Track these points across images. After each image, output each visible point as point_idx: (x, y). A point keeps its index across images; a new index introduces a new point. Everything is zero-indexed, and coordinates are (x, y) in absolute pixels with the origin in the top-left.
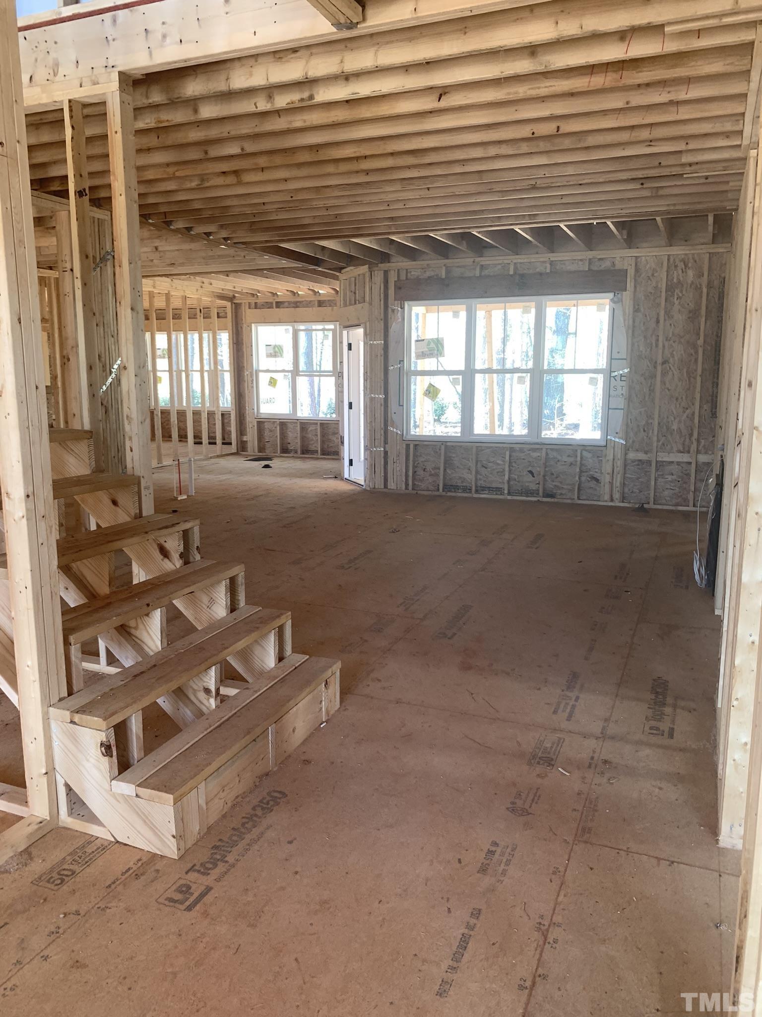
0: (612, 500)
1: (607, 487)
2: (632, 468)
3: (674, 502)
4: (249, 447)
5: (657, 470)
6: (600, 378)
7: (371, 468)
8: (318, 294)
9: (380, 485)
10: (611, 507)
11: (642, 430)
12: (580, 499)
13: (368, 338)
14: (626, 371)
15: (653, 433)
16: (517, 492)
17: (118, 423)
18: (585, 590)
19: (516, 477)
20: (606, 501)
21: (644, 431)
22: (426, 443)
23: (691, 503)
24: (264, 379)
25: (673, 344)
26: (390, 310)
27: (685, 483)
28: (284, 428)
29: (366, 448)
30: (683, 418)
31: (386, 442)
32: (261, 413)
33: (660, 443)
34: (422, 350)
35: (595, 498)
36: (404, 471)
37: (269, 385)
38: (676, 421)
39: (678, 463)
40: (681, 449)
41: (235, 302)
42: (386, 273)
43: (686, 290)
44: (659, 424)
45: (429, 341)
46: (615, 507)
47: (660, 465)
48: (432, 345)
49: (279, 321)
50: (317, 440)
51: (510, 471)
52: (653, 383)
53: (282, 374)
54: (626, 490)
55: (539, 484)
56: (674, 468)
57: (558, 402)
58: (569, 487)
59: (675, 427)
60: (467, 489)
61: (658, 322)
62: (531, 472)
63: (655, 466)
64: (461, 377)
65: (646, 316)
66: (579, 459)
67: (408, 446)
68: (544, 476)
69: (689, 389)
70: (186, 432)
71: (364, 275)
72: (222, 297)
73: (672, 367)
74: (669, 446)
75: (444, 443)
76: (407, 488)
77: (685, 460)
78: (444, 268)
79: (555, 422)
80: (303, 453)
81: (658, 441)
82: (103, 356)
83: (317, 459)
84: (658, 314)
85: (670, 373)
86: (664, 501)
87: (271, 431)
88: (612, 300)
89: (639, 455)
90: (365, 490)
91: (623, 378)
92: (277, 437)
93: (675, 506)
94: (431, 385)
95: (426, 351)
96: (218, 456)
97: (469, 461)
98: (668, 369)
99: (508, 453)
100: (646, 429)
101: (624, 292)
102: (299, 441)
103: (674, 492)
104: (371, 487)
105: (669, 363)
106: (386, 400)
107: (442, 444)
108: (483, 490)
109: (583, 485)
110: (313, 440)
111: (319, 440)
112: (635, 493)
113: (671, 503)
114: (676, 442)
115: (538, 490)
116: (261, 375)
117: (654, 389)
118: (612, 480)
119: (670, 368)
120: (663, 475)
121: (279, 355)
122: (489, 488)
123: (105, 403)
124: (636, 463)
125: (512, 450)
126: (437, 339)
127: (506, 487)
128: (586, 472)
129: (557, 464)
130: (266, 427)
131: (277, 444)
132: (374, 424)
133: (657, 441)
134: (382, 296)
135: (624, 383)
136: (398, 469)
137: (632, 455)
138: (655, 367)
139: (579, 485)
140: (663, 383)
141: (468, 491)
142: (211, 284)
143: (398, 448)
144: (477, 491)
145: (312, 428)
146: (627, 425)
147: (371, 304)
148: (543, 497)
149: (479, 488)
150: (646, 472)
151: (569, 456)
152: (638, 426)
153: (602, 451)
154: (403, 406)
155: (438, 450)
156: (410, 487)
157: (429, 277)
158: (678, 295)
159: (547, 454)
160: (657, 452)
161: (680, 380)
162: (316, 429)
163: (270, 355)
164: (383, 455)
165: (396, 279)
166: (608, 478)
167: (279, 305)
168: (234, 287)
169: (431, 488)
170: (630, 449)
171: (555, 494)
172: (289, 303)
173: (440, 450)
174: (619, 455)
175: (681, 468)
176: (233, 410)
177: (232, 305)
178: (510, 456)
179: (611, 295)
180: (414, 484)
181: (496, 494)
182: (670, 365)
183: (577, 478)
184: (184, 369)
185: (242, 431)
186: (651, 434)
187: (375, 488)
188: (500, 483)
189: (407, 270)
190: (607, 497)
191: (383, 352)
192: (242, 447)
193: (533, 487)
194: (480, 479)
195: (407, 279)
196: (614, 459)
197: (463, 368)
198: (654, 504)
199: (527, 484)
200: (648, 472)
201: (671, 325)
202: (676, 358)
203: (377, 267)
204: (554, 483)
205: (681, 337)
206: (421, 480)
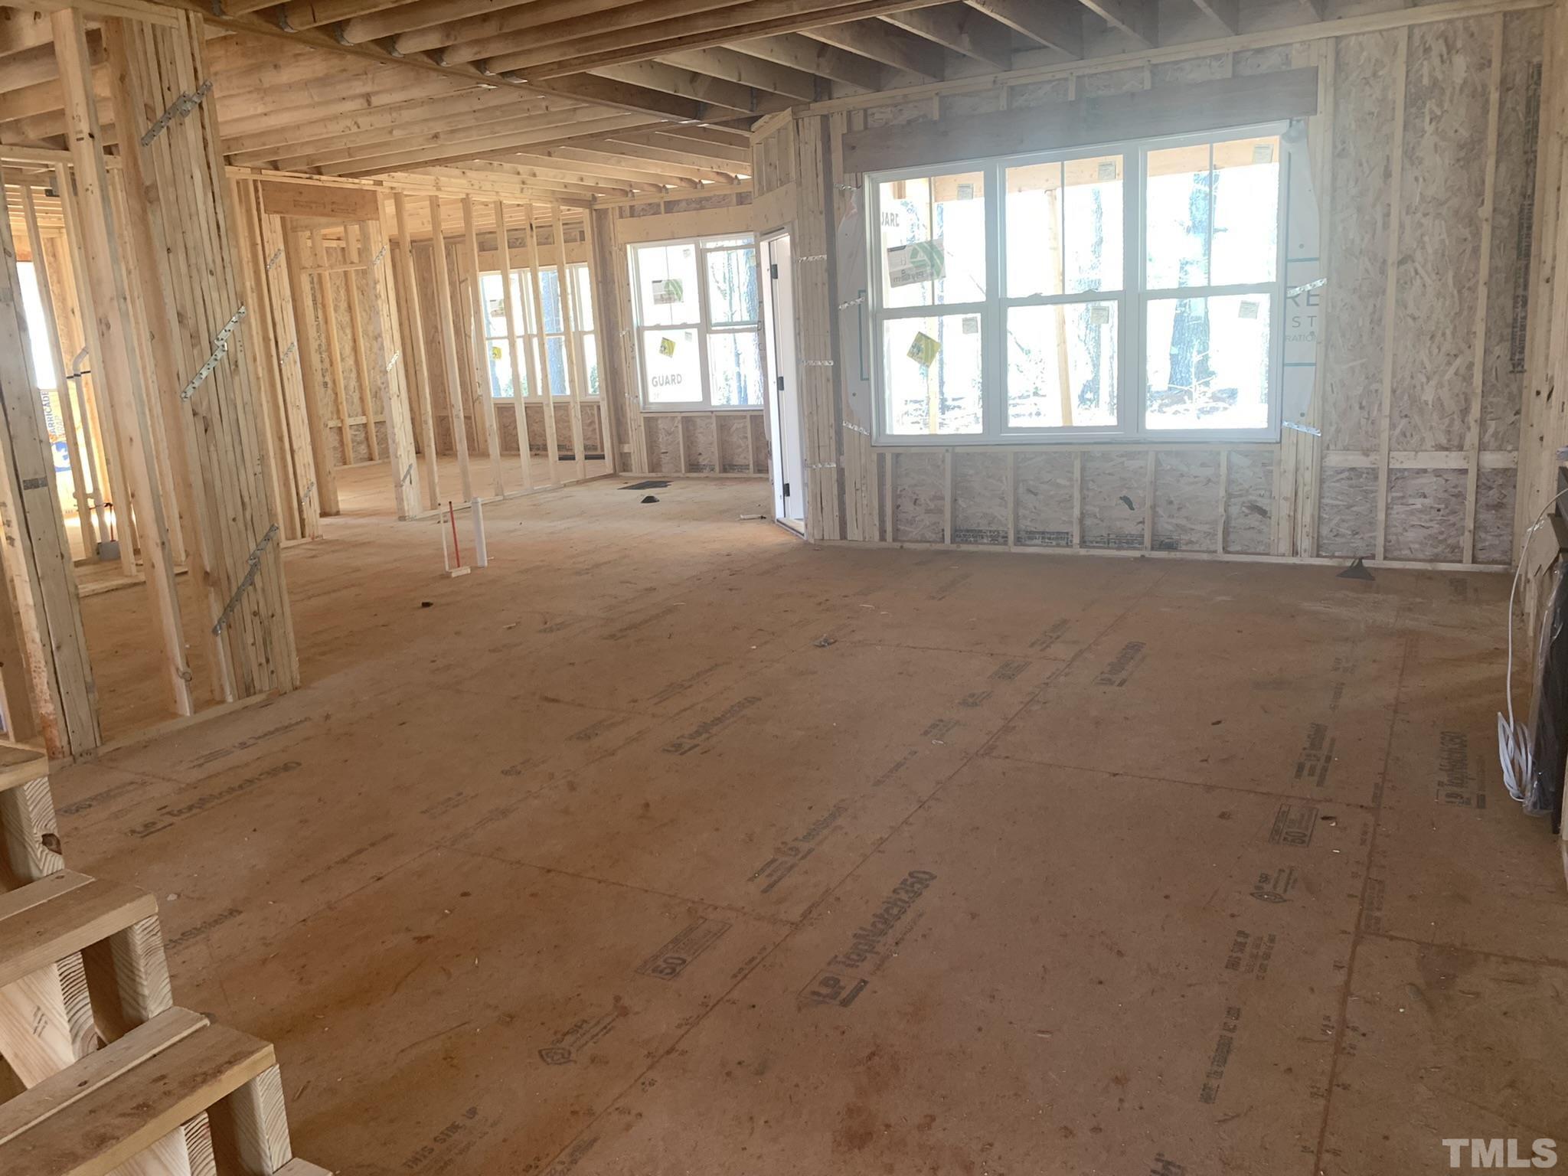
0: (1295, 553)
1: (1285, 526)
2: (1338, 485)
3: (1429, 552)
4: (633, 462)
5: (1390, 488)
6: (1263, 301)
7: (816, 503)
8: (736, 182)
9: (832, 533)
10: (1294, 567)
11: (1356, 407)
12: (1229, 553)
13: (798, 253)
14: (1319, 283)
15: (1380, 410)
16: (1098, 539)
17: (238, 451)
18: (1223, 816)
19: (1097, 510)
20: (1284, 555)
21: (1361, 407)
22: (913, 450)
23: (1467, 555)
24: (652, 341)
25: (1424, 221)
26: (835, 192)
27: (1454, 512)
28: (691, 428)
29: (805, 465)
30: (1447, 377)
31: (840, 451)
32: (652, 404)
33: (1398, 431)
34: (902, 268)
35: (1261, 549)
36: (876, 504)
37: (662, 352)
38: (1433, 383)
39: (1438, 473)
40: (1444, 442)
41: (596, 207)
42: (825, 119)
43: (1451, 101)
44: (1394, 391)
45: (915, 249)
46: (1302, 566)
47: (1396, 477)
48: (922, 256)
49: (671, 237)
50: (747, 446)
51: (1083, 498)
52: (1378, 306)
53: (682, 332)
54: (1325, 531)
55: (1143, 522)
56: (1428, 483)
57: (1199, 352)
58: (1206, 528)
59: (1428, 395)
60: (998, 537)
61: (1387, 175)
62: (1127, 500)
63: (1385, 480)
64: (978, 316)
65: (1361, 165)
66: (1223, 470)
67: (881, 457)
68: (1153, 507)
69: (1458, 314)
70: (545, 440)
71: (785, 128)
72: (572, 201)
73: (1420, 270)
74: (1416, 438)
75: (950, 449)
76: (883, 538)
77: (1454, 466)
78: (936, 100)
79: (1193, 390)
80: (724, 470)
81: (1393, 426)
82: (190, 313)
83: (748, 480)
84: (1388, 157)
85: (1418, 282)
86: (1406, 552)
87: (670, 434)
88: (1286, 137)
89: (1351, 458)
90: (806, 543)
91: (1313, 300)
92: (678, 443)
93: (1431, 561)
94: (921, 336)
95: (910, 269)
96: (578, 483)
97: (1002, 482)
98: (1413, 274)
99: (1077, 465)
100: (1364, 403)
101: (1311, 118)
102: (715, 449)
103: (1429, 532)
104: (817, 537)
105: (1413, 261)
106: (837, 369)
107: (947, 451)
108: (1030, 538)
109: (1233, 524)
110: (740, 446)
111: (750, 447)
112: (1343, 536)
113: (1421, 556)
114: (1431, 428)
115: (1142, 536)
116: (647, 335)
117: (1380, 320)
118: (1295, 511)
119: (1417, 273)
120: (1403, 497)
121: (676, 297)
122: (1043, 533)
123: (202, 410)
124: (1346, 474)
125: (1086, 457)
126: (931, 243)
127: (1076, 531)
128: (1241, 496)
129: (1178, 481)
130: (661, 426)
131: (680, 457)
132: (815, 418)
133: (1390, 429)
134: (820, 166)
135: (1314, 310)
136: (865, 502)
137: (1335, 459)
138: (1383, 272)
139: (1227, 523)
140: (1402, 304)
141: (1000, 539)
142: (534, 175)
143: (863, 461)
144: (1018, 541)
145: (737, 425)
146: (1324, 399)
147: (799, 184)
148: (1153, 549)
149: (1023, 534)
150: (1366, 491)
151: (1203, 465)
152: (1348, 398)
153: (1272, 452)
154: (868, 379)
155: (940, 463)
156: (889, 536)
157: (909, 122)
158: (1431, 112)
159: (1158, 463)
160: (1390, 450)
161: (1439, 295)
162: (745, 427)
163: (661, 299)
164: (835, 476)
165: (845, 131)
166: (1285, 509)
167: (670, 207)
168: (582, 180)
169: (929, 535)
170: (1332, 447)
171: (1177, 542)
172: (689, 202)
173: (943, 461)
174: (1308, 458)
175: (1444, 482)
176: (603, 399)
177: (591, 213)
178: (1083, 469)
179: (1283, 125)
180: (896, 530)
181: (1058, 545)
182: (1417, 265)
183: (1221, 510)
184: (535, 332)
185: (620, 437)
186: (1375, 413)
187: (823, 539)
188: (1064, 522)
189: (865, 110)
190: (1284, 546)
191: (826, 275)
192: (623, 463)
193: (1131, 528)
194: (1025, 517)
195: (866, 128)
196: (1297, 470)
197: (981, 298)
198: (1385, 558)
199: (1118, 524)
200: (1372, 492)
201: (1416, 179)
202: (1430, 251)
203: (809, 109)
204: (1174, 521)
205: (1442, 204)
206: (911, 522)
